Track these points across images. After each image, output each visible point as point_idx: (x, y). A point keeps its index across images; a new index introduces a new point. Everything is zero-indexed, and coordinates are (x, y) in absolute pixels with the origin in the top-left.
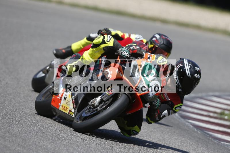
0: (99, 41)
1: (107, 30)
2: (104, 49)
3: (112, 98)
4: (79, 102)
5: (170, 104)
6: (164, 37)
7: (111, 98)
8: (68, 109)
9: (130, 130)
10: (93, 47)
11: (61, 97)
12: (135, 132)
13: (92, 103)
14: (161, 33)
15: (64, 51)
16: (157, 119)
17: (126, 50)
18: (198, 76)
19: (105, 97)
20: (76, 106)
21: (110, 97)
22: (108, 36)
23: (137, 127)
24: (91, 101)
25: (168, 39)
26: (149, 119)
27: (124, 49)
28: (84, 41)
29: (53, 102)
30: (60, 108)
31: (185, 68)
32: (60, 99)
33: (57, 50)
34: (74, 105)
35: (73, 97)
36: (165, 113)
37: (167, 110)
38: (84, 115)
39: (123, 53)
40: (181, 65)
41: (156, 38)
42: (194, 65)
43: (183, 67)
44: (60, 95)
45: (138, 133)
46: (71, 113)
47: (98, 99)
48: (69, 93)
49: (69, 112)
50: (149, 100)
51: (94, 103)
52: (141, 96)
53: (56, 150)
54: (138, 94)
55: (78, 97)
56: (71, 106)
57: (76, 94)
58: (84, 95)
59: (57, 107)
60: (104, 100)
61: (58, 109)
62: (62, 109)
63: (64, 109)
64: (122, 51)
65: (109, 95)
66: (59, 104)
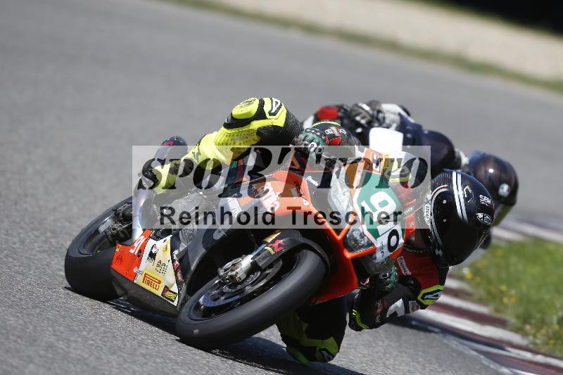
0: (249, 110)
2: (259, 131)
3: (281, 263)
4: (193, 267)
5: (411, 285)
7: (277, 260)
8: (160, 282)
10: (227, 126)
11: (141, 251)
12: (326, 354)
13: (230, 274)
16: (378, 321)
17: (317, 140)
18: (487, 219)
19: (264, 258)
20: (184, 276)
21: (276, 258)
22: (272, 101)
23: (334, 340)
24: (224, 267)
27: (311, 136)
29: (119, 261)
30: (139, 280)
32: (139, 256)
34: (179, 274)
35: (176, 252)
36: (397, 307)
37: (401, 300)
40: (442, 189)
43: (449, 194)
44: (136, 245)
45: (334, 356)
46: (168, 294)
47: (246, 262)
48: (163, 245)
49: (164, 291)
50: (373, 269)
51: (234, 273)
52: (354, 260)
53: (28, 330)
54: (348, 255)
55: (190, 255)
56: (169, 278)
57: (183, 246)
58: (204, 251)
59: (127, 276)
60: (260, 265)
61: (133, 282)
62: (143, 282)
63: (148, 284)
64: (306, 142)
65: (273, 253)
66: (135, 270)
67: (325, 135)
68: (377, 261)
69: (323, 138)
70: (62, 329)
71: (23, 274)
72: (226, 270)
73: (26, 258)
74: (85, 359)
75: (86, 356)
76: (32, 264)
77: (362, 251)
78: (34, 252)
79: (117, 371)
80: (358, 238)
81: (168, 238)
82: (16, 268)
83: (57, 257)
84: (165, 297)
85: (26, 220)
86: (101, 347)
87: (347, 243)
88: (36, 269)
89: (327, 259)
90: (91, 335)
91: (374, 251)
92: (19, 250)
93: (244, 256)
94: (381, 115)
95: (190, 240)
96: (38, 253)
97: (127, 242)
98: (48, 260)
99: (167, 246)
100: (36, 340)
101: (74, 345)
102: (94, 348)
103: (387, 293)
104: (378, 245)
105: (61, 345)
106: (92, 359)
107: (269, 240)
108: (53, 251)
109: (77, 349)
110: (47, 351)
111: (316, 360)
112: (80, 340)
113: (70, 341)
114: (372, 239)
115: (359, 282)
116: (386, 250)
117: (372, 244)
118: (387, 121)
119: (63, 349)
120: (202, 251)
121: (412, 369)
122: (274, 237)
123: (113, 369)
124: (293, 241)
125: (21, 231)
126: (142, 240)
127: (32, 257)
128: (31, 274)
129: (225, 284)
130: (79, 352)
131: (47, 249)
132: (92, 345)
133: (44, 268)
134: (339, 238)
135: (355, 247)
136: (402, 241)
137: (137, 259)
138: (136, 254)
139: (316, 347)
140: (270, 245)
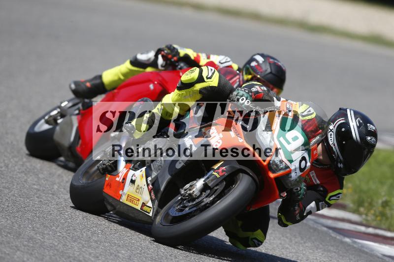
0: (192, 77)
1: (172, 48)
2: (201, 91)
3: (224, 183)
4: (162, 189)
5: (321, 191)
6: (271, 60)
7: (221, 182)
8: (139, 200)
9: (248, 238)
10: (180, 89)
11: (124, 179)
12: (256, 241)
13: (188, 192)
14: (266, 53)
15: (88, 84)
16: (298, 218)
17: (246, 95)
18: (373, 141)
19: (212, 180)
20: (156, 195)
21: (221, 180)
22: (208, 68)
23: (261, 232)
24: (184, 188)
25: (280, 64)
26: (283, 218)
27: (241, 93)
28: (126, 66)
29: (108, 187)
30: (124, 199)
31: (349, 126)
32: (123, 182)
33: (76, 83)
34: (152, 194)
35: (149, 179)
36: (311, 208)
37: (314, 202)
38: (174, 213)
39: (240, 100)
40: (341, 121)
41: (257, 62)
42: (365, 121)
43: (346, 125)
44: (120, 175)
45: (262, 243)
46: (145, 208)
47: (200, 183)
48: (141, 173)
49: (142, 206)
50: (290, 185)
51: (191, 192)
52: (276, 179)
53: (14, 228)
54: (272, 175)
55: (160, 180)
56: (145, 197)
57: (154, 174)
58: (169, 177)
59: (116, 198)
60: (210, 185)
61: (119, 201)
62: (127, 200)
63: (130, 201)
64: (238, 97)
65: (218, 176)
66: (121, 192)
67: (252, 92)
68: (292, 179)
69: (250, 94)
70: (38, 226)
71: (9, 188)
72: (185, 190)
73: (10, 177)
74: (55, 246)
75: (56, 244)
76: (14, 181)
77: (281, 172)
78: (15, 173)
79: (78, 253)
80: (278, 164)
81: (144, 169)
82: (4, 184)
83: (31, 176)
84: (144, 211)
85: (9, 150)
86: (66, 237)
87: (271, 167)
88: (17, 184)
89: (255, 177)
90: (58, 229)
91: (290, 172)
92: (4, 172)
93: (198, 179)
95: (159, 169)
96: (18, 173)
97: (114, 173)
98: (25, 178)
99: (143, 175)
100: (20, 235)
101: (47, 237)
102: (61, 238)
104: (292, 168)
105: (39, 237)
106: (60, 246)
107: (216, 167)
108: (29, 171)
109: (50, 240)
110: (29, 242)
112: (51, 233)
113: (44, 234)
115: (280, 194)
116: (298, 171)
117: (288, 167)
119: (40, 240)
120: (168, 177)
121: (283, 242)
122: (219, 165)
123: (75, 252)
124: (232, 167)
125: (6, 159)
126: (125, 171)
127: (14, 176)
128: (14, 188)
129: (185, 199)
130: (51, 241)
131: (24, 170)
132: (59, 236)
133: (23, 184)
134: (265, 163)
135: (276, 170)
136: (309, 164)
137: (122, 184)
138: (121, 181)
139: (249, 237)
140: (216, 171)
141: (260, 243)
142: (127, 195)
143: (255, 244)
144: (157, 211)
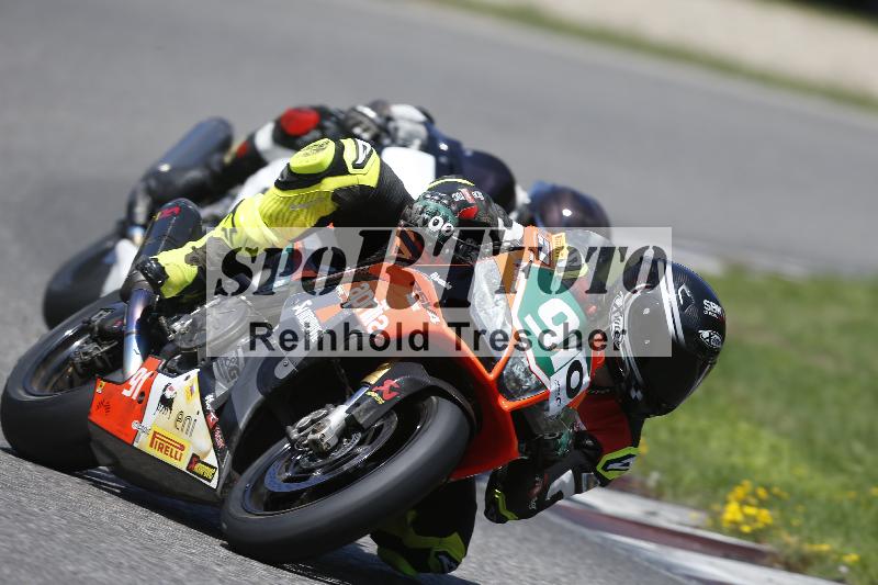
0: (318, 161)
2: (336, 195)
3: (396, 417)
4: (242, 425)
5: (587, 446)
7: (387, 415)
8: (182, 448)
9: (427, 551)
10: (282, 186)
11: (144, 395)
12: (446, 561)
13: (311, 436)
16: (533, 506)
17: (443, 211)
18: (716, 340)
19: (367, 410)
20: (227, 438)
21: (386, 410)
22: (357, 144)
23: (458, 538)
24: (298, 424)
27: (433, 204)
29: (103, 409)
30: (143, 443)
32: (140, 402)
35: (210, 398)
36: (563, 482)
37: (570, 472)
38: (278, 480)
39: (430, 224)
44: (133, 383)
45: (457, 563)
46: (199, 468)
47: (337, 416)
48: (184, 385)
49: (190, 463)
50: (544, 428)
51: (318, 436)
52: (516, 412)
54: (506, 405)
56: (200, 441)
57: (221, 388)
58: (260, 397)
59: (123, 437)
60: (361, 422)
61: (132, 446)
62: (151, 446)
63: (160, 449)
64: (426, 216)
65: (381, 401)
66: (135, 425)
68: (550, 414)
72: (300, 430)
77: (527, 398)
80: (521, 377)
81: (194, 373)
84: (195, 473)
87: (503, 386)
89: (468, 407)
91: (546, 397)
94: (391, 125)
95: (233, 378)
97: (116, 376)
99: (192, 388)
103: (554, 462)
104: (552, 387)
107: (373, 379)
111: (428, 570)
114: (543, 378)
116: (563, 394)
117: (543, 386)
118: (401, 134)
120: (257, 397)
122: (380, 374)
124: (413, 382)
126: (145, 375)
134: (491, 376)
135: (516, 392)
136: (587, 379)
137: (138, 406)
138: (134, 398)
139: (429, 550)
140: (376, 388)
141: (453, 565)
142: (151, 433)
143: (442, 566)
144: (229, 476)
